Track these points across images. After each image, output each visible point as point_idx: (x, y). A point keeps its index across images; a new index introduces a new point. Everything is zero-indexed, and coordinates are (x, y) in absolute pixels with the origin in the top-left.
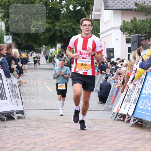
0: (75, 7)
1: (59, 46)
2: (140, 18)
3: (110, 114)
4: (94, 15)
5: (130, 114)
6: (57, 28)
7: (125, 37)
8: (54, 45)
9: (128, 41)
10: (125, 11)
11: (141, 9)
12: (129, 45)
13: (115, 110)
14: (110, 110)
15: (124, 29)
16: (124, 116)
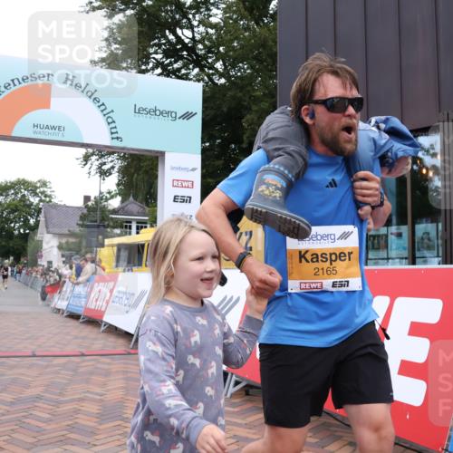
0: (24, 231)
1: (12, 258)
2: (72, 240)
3: (48, 309)
4: (38, 237)
5: (65, 308)
6: (11, 245)
7: (60, 253)
8: (8, 258)
9: (63, 256)
10: (61, 235)
11: (72, 234)
12: (64, 259)
13: (53, 306)
14: (48, 305)
15: (60, 247)
16: (59, 310)
